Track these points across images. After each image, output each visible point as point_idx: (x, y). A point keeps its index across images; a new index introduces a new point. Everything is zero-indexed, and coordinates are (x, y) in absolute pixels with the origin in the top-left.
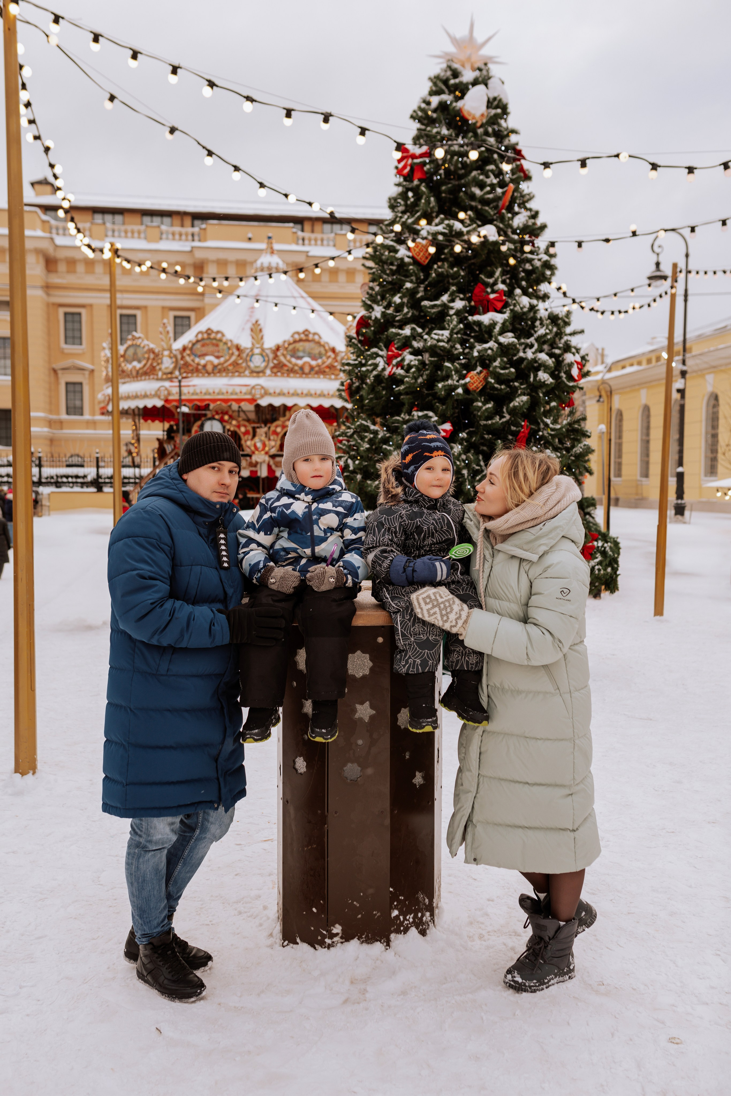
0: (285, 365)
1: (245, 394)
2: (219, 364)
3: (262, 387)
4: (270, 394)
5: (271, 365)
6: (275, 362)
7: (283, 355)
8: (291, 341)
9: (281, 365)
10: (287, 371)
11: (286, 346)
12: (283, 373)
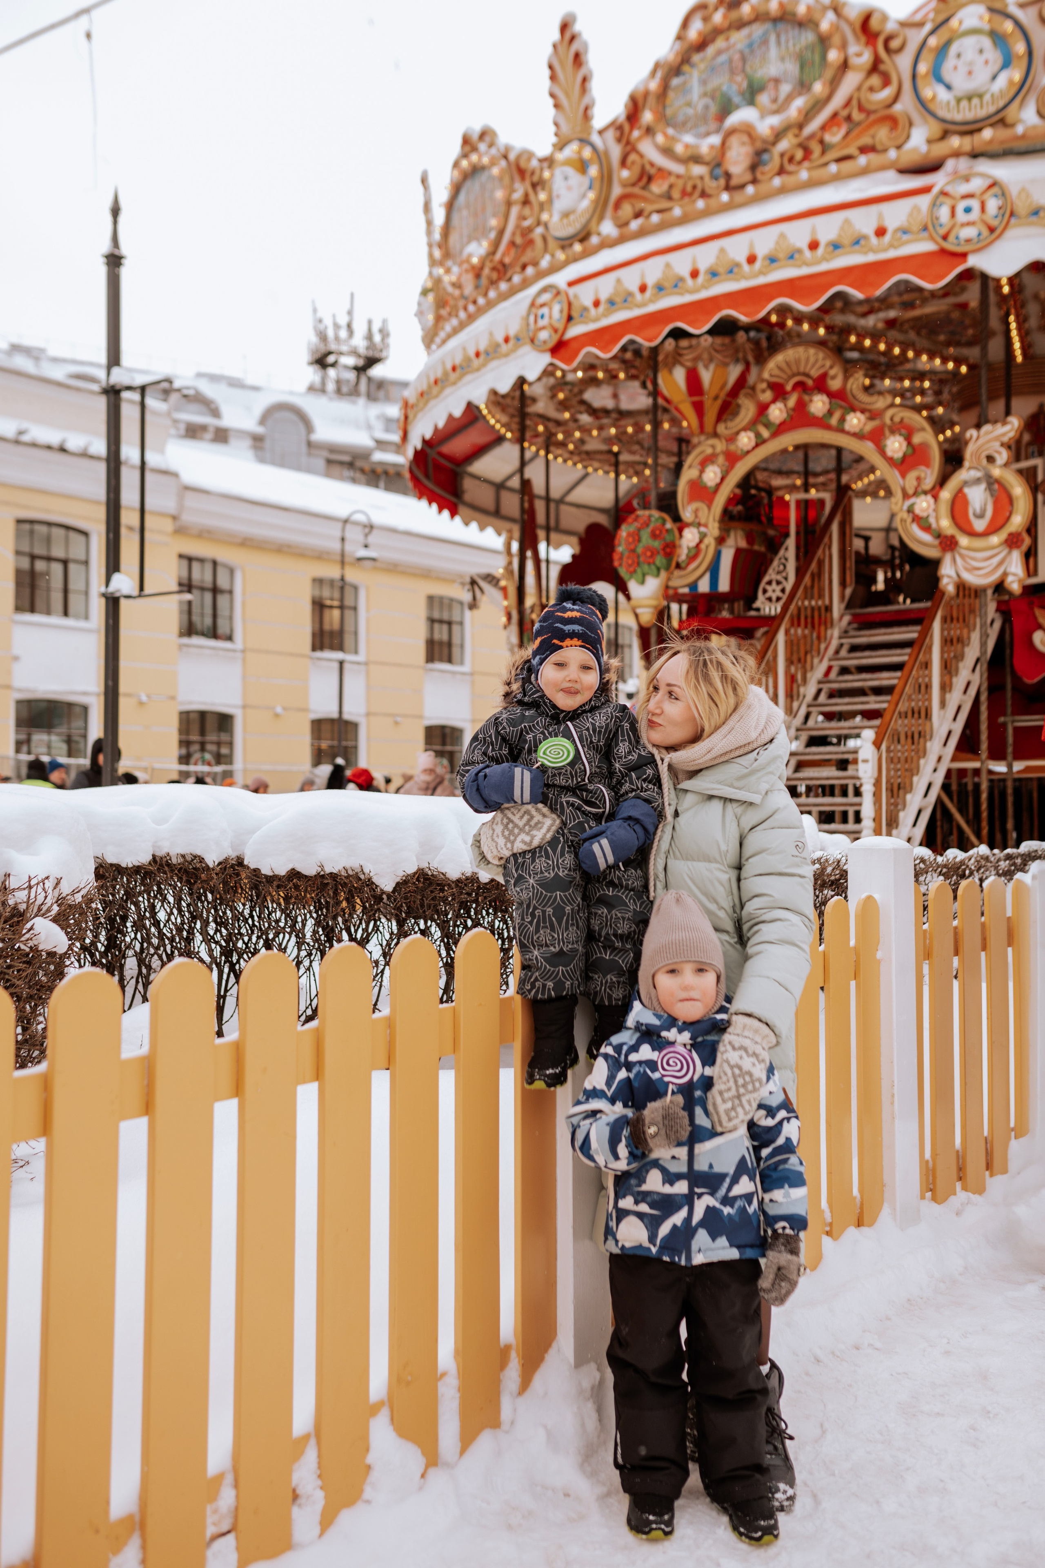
1: (905, 233)
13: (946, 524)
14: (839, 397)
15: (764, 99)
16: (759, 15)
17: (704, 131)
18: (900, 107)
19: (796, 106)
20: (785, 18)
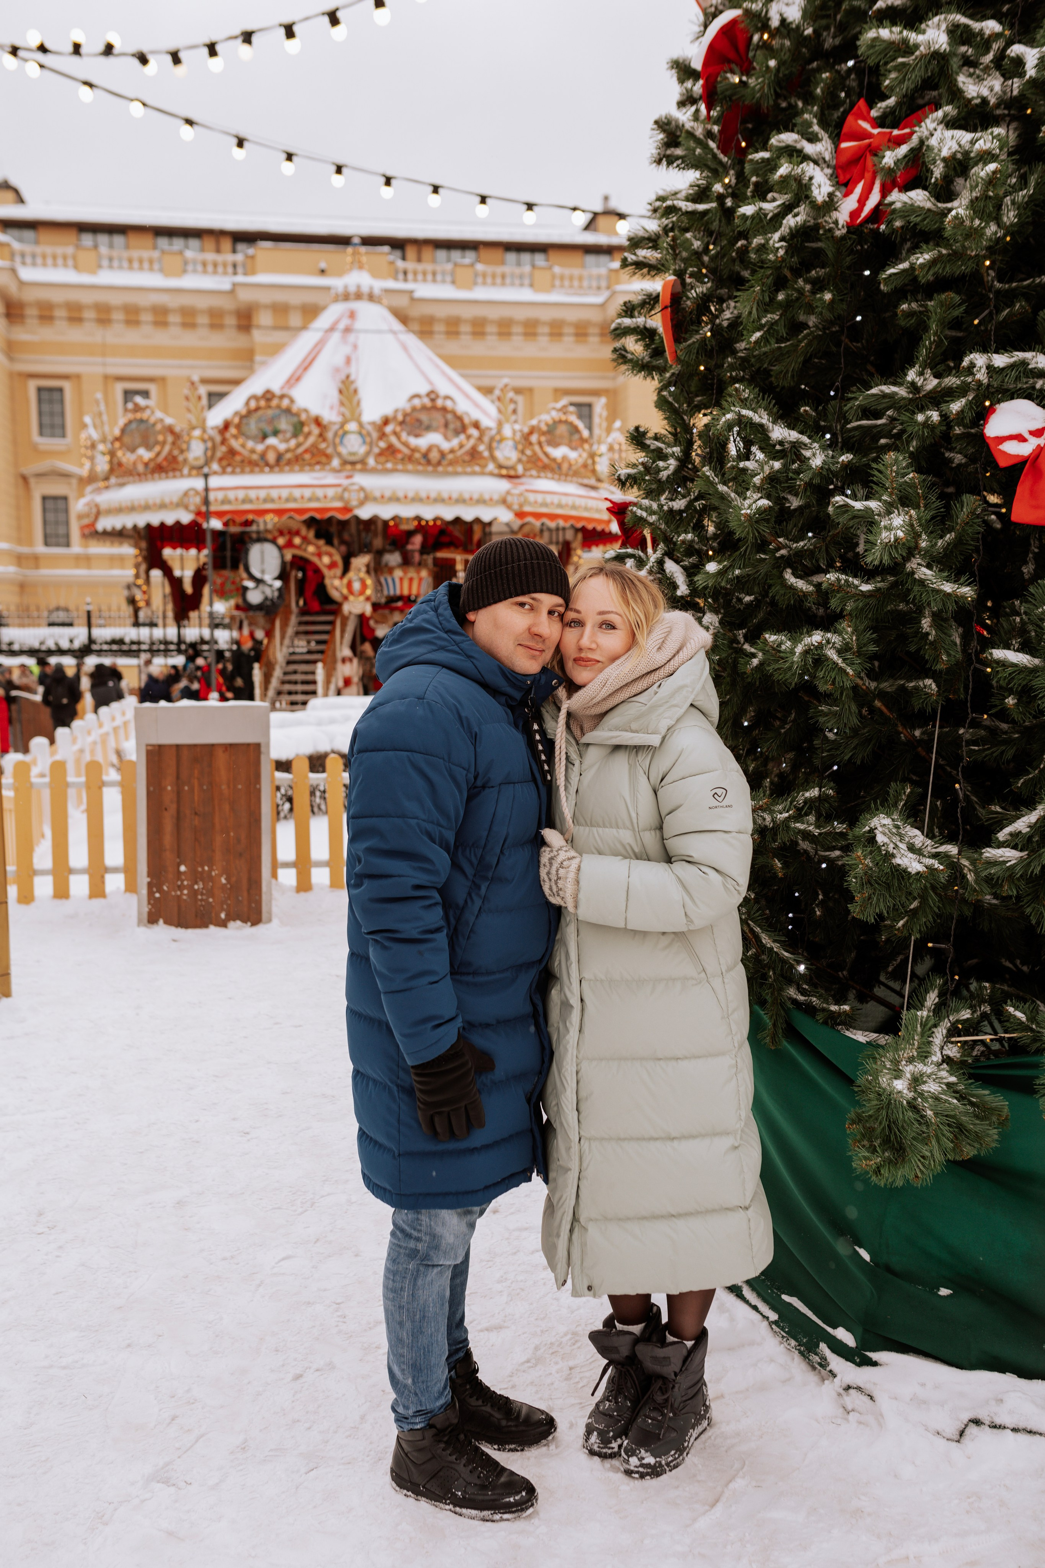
0: (399, 451)
1: (334, 499)
2: (288, 451)
3: (362, 489)
4: (375, 499)
5: (376, 450)
6: (382, 444)
7: (395, 433)
8: (408, 410)
9: (390, 451)
10: (402, 459)
11: (400, 417)
12: (395, 464)
13: (345, 591)
14: (304, 539)
15: (281, 436)
16: (278, 407)
17: (257, 443)
18: (330, 451)
19: (293, 443)
20: (288, 411)
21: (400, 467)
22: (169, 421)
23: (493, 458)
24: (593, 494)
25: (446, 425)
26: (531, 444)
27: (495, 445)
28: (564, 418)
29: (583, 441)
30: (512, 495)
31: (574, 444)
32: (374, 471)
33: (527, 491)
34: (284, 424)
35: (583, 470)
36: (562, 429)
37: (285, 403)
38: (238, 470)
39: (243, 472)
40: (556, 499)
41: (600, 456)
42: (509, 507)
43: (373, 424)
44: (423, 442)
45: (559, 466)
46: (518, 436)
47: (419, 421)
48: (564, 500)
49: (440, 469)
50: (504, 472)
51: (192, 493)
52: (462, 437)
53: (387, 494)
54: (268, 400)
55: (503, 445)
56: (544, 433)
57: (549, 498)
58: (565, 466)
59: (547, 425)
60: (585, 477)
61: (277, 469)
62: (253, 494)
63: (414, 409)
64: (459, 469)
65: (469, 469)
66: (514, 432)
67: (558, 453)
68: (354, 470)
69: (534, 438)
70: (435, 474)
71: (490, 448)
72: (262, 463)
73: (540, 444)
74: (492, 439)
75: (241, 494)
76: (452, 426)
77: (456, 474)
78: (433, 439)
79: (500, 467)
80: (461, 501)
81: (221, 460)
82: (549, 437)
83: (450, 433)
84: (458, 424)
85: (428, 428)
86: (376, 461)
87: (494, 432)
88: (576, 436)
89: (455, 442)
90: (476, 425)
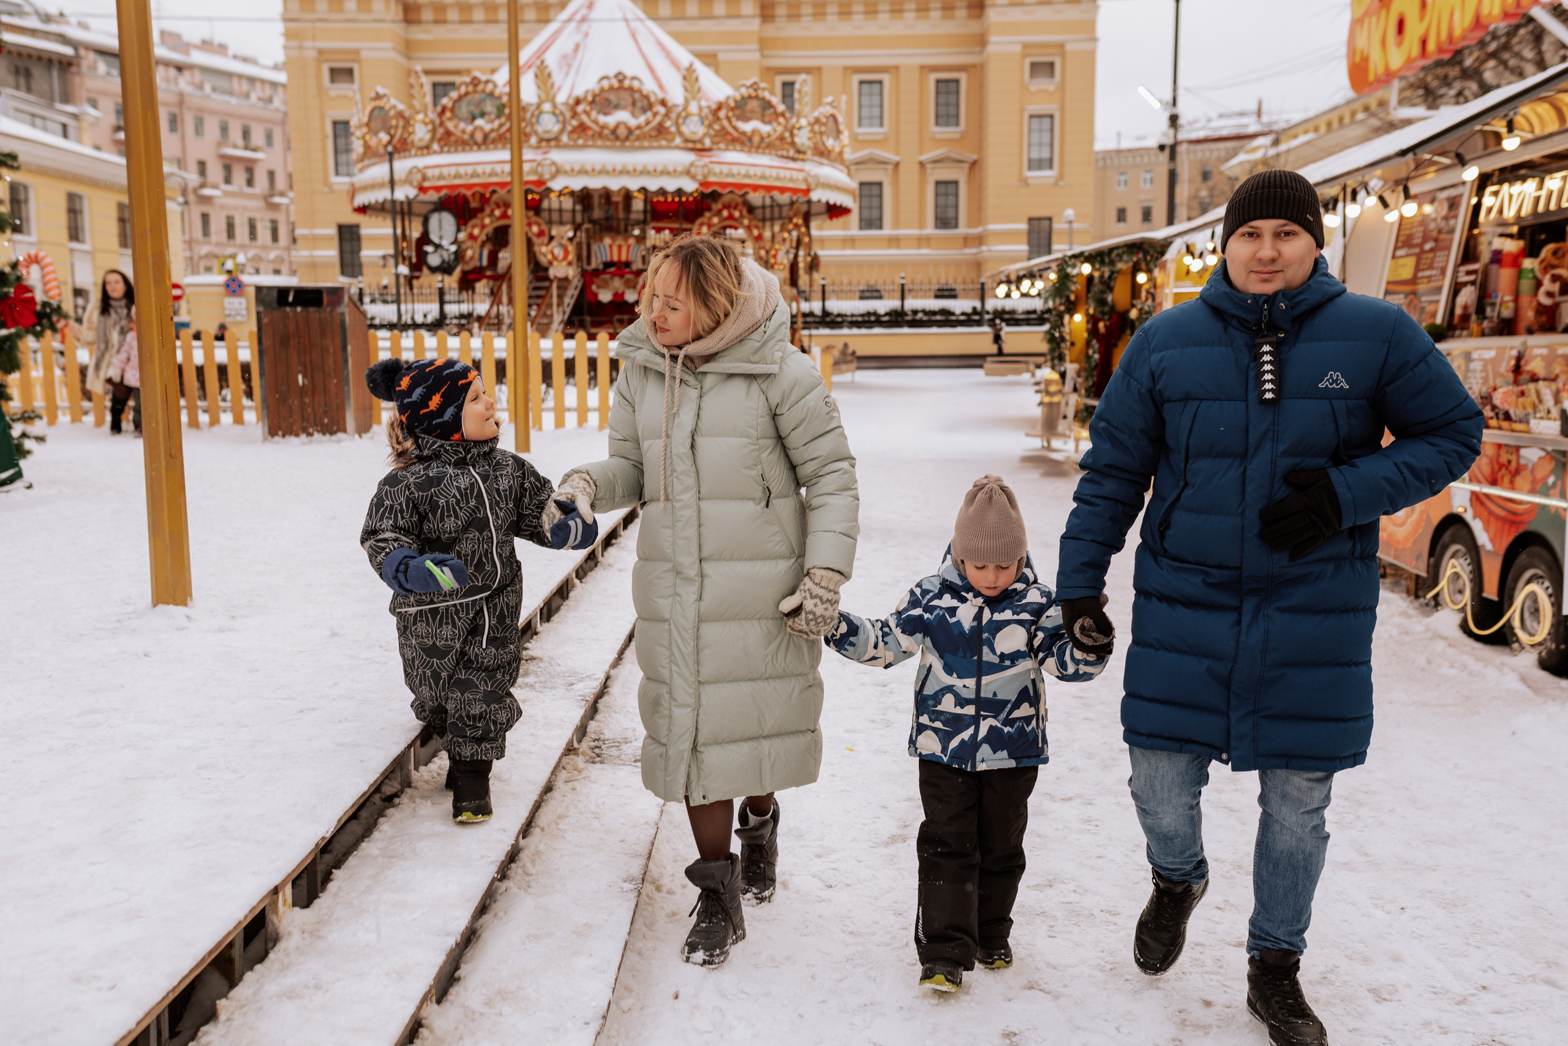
0: (589, 128)
1: (531, 173)
2: (492, 131)
3: (554, 163)
4: (566, 173)
5: (569, 128)
6: (575, 123)
7: (585, 112)
8: (597, 91)
9: (582, 128)
10: (593, 136)
11: (590, 98)
12: (586, 140)
13: (551, 257)
15: (487, 117)
16: (483, 91)
17: (467, 124)
18: (528, 130)
19: (496, 123)
20: (491, 94)
21: (590, 143)
22: (401, 107)
23: (680, 133)
24: (792, 165)
25: (634, 103)
26: (718, 119)
27: (681, 121)
28: (754, 94)
29: (777, 115)
30: (697, 167)
31: (767, 119)
32: (566, 147)
33: (712, 162)
34: (489, 107)
35: (778, 143)
36: (753, 105)
37: (490, 87)
38: (453, 149)
39: (456, 151)
40: (743, 170)
41: (799, 129)
42: (693, 177)
43: (566, 104)
44: (611, 120)
45: (750, 139)
46: (706, 111)
47: (608, 101)
48: (752, 171)
49: (628, 144)
50: (690, 145)
51: (415, 171)
52: (649, 114)
53: (577, 168)
54: (476, 85)
55: (688, 121)
56: (732, 109)
57: (735, 169)
58: (756, 139)
59: (736, 102)
60: (782, 149)
61: (483, 147)
62: (462, 170)
63: (602, 90)
64: (646, 144)
65: (655, 144)
66: (701, 108)
67: (747, 127)
68: (550, 147)
69: (722, 114)
70: (623, 148)
71: (677, 124)
72: (471, 142)
73: (728, 119)
74: (679, 115)
75: (453, 170)
76: (639, 105)
77: (642, 148)
78: (622, 116)
79: (687, 141)
80: (645, 172)
81: (440, 140)
82: (738, 112)
83: (637, 111)
84: (645, 102)
85: (617, 107)
86: (569, 138)
87: (680, 109)
88: (771, 111)
89: (642, 119)
90: (663, 103)
